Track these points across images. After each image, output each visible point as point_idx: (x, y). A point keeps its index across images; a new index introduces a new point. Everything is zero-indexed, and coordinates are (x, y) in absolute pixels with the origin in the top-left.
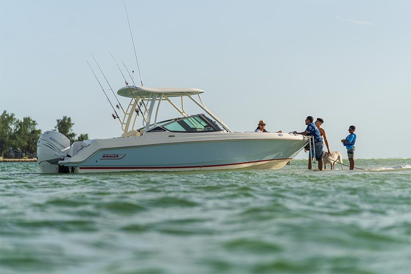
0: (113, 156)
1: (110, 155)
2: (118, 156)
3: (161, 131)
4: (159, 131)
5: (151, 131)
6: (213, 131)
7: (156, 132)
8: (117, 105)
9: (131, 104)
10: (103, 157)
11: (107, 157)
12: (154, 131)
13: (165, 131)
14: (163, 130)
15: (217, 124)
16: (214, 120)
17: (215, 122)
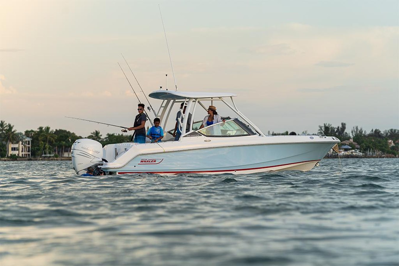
0: (151, 161)
1: (148, 160)
2: (156, 161)
3: (197, 136)
4: (195, 136)
5: (187, 136)
6: (247, 135)
7: (192, 137)
8: (148, 107)
9: (162, 106)
10: (141, 162)
11: (145, 162)
12: (190, 136)
13: (200, 135)
14: (199, 135)
15: (250, 128)
16: (247, 124)
17: (248, 126)
